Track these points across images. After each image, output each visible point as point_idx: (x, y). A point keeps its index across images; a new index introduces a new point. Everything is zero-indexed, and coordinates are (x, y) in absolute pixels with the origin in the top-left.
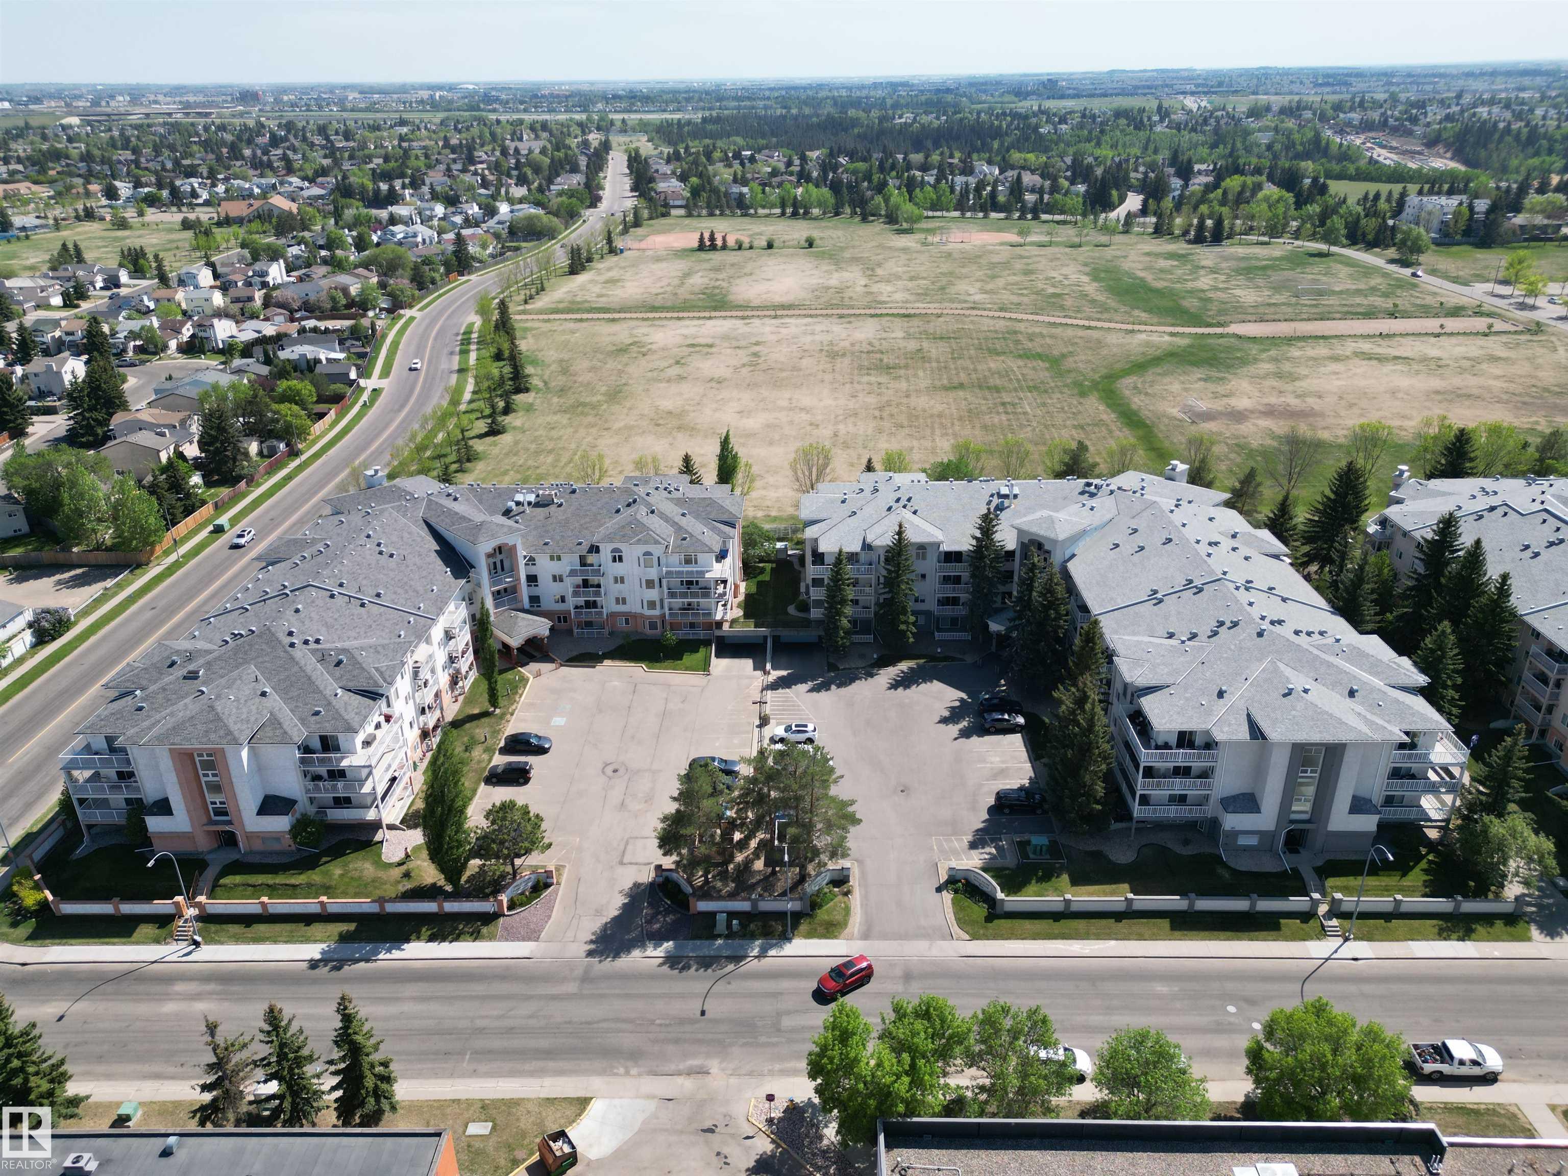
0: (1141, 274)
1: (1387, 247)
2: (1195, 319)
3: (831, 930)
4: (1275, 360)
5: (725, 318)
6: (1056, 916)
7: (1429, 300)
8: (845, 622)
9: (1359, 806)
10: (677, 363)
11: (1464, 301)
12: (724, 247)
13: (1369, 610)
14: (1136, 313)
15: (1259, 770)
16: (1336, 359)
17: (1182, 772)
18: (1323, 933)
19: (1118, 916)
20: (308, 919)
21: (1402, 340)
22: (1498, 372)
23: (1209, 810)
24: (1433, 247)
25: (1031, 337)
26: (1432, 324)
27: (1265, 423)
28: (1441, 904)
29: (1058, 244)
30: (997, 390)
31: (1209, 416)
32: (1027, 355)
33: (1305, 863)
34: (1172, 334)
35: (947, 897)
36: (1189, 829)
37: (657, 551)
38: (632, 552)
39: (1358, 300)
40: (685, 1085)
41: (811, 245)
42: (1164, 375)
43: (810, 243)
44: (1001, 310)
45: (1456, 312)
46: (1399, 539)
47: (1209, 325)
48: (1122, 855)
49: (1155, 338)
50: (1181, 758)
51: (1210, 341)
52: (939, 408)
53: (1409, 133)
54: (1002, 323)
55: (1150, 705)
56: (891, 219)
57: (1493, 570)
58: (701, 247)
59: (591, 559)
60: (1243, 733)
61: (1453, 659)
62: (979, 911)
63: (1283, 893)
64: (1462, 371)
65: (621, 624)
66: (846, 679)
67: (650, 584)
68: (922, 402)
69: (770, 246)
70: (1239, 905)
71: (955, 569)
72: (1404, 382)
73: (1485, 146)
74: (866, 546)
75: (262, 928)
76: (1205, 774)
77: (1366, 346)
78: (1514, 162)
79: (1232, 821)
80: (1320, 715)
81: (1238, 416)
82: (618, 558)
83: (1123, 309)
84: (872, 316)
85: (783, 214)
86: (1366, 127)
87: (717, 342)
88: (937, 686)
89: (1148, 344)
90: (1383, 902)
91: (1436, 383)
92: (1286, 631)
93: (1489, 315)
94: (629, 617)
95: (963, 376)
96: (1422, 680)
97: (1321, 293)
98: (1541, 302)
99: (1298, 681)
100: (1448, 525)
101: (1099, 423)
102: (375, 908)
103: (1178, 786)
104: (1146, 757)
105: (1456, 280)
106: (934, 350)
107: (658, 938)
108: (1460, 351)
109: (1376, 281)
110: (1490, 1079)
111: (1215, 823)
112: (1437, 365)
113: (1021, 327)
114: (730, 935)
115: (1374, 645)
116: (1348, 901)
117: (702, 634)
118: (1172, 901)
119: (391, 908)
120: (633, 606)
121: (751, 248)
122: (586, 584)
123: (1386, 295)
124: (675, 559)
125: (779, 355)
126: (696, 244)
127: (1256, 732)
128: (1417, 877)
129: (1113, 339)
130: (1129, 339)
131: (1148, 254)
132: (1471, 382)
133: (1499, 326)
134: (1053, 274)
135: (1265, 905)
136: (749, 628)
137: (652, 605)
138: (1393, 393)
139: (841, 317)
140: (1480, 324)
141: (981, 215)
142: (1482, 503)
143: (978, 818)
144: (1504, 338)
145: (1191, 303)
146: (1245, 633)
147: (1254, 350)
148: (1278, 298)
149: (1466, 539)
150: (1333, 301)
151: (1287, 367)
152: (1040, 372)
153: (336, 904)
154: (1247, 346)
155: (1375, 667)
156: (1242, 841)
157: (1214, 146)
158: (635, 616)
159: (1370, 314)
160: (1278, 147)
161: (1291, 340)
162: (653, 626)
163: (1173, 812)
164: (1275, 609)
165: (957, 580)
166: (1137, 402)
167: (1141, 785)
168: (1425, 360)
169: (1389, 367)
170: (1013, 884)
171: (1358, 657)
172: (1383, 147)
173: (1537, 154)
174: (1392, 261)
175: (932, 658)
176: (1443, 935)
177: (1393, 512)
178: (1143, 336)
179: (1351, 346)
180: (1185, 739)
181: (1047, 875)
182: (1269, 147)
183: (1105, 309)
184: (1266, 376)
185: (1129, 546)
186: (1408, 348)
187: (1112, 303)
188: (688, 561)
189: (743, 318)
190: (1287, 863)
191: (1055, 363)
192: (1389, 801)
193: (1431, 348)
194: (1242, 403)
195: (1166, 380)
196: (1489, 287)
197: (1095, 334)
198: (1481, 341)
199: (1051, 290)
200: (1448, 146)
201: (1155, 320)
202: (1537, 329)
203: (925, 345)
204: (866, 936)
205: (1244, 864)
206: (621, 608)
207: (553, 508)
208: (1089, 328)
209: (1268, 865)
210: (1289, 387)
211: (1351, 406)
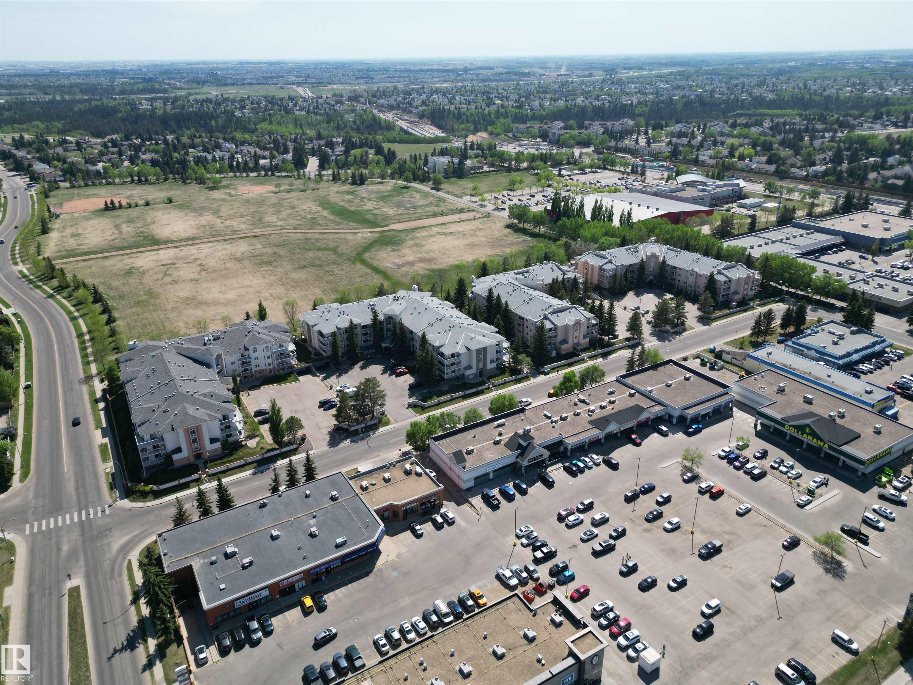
0: (341, 204)
1: (428, 182)
2: (375, 224)
3: (387, 423)
4: (412, 239)
5: (166, 248)
6: (437, 405)
7: (451, 207)
8: (340, 354)
9: (492, 362)
10: (166, 275)
11: (462, 206)
12: (121, 207)
13: (479, 317)
14: (351, 223)
15: (470, 359)
16: (431, 236)
17: (453, 364)
18: (492, 391)
19: (450, 400)
20: (243, 466)
21: (450, 225)
22: (482, 234)
23: (461, 372)
24: (445, 180)
25: (316, 240)
26: (456, 217)
27: (421, 265)
28: (513, 378)
29: (295, 190)
30: (321, 266)
31: (403, 265)
32: (320, 249)
33: (484, 378)
34: (371, 232)
35: (410, 409)
36: (457, 378)
37: (269, 345)
38: (260, 348)
39: (428, 209)
40: (377, 459)
41: (171, 202)
42: (378, 251)
43: (170, 201)
44: (295, 228)
45: (461, 211)
46: (478, 298)
47: (382, 227)
48: (446, 389)
49: (365, 235)
50: (453, 360)
51: (386, 234)
52: (304, 277)
53: (410, 112)
54: (300, 235)
55: (442, 350)
56: (201, 181)
57: (503, 301)
58: (107, 208)
59: (246, 353)
60: (465, 350)
61: (502, 324)
62: (420, 409)
63: (483, 385)
64: (472, 235)
65: (258, 375)
66: (346, 372)
67: (269, 357)
68: (295, 275)
69: (147, 204)
70: (474, 390)
71: (365, 331)
72: (456, 243)
73: (443, 119)
74: (339, 329)
75: (230, 472)
76: (459, 363)
77: (439, 229)
78: (456, 127)
79: (468, 372)
80: (480, 342)
81: (411, 264)
82: (255, 350)
83: (345, 222)
84: (240, 238)
85: (133, 181)
86: (391, 108)
87: (175, 261)
88: (373, 367)
89: (364, 238)
90: (501, 381)
91: (466, 242)
92: (465, 325)
93: (473, 211)
94: (260, 371)
95: (303, 263)
96: (497, 330)
97: (415, 207)
98: (486, 203)
99: (473, 335)
100: (490, 291)
101: (367, 274)
102: (261, 457)
103: (454, 368)
104: (446, 362)
105: (457, 196)
106: (282, 251)
107: (346, 439)
108: (468, 227)
109: (431, 199)
110: (530, 404)
111: (463, 375)
112: (462, 234)
113: (309, 236)
114: (363, 433)
115: (484, 324)
116: (496, 383)
117: (289, 371)
118: (461, 393)
119: (266, 455)
120: (262, 367)
121: (137, 206)
122: (244, 363)
123: (437, 206)
124: (276, 346)
125: (213, 263)
126: (103, 206)
127: (468, 349)
128: (507, 374)
129: (350, 237)
130: (355, 237)
131: (337, 192)
132: (474, 240)
133: (478, 216)
134: (304, 207)
135: (480, 388)
136: (304, 365)
137: (270, 365)
138: (455, 247)
139: (225, 240)
140: (471, 215)
141: (244, 174)
142: (495, 283)
143: (407, 392)
144: (480, 220)
145: (369, 217)
146: (457, 328)
147: (403, 235)
148: (401, 211)
149: (495, 294)
150: (420, 210)
151: (417, 241)
152: (329, 256)
153: (249, 459)
154: (401, 234)
155: (486, 329)
156: (470, 377)
157: (328, 122)
158: (263, 370)
159: (435, 215)
160: (358, 122)
161: (414, 229)
162: (271, 372)
163: (454, 375)
164: (461, 321)
165: (367, 334)
166: (375, 263)
167: (446, 370)
168: (459, 233)
169: (449, 237)
170: (425, 400)
171: (482, 327)
172: (402, 120)
173: (463, 123)
174: (432, 189)
175: (367, 359)
176: (515, 384)
177: (474, 289)
178: (360, 235)
179: (435, 230)
180: (453, 355)
181: (431, 398)
182: (354, 122)
183: (338, 224)
184: (412, 247)
185: (416, 313)
186: (452, 228)
187: (339, 220)
188: (280, 346)
189: (177, 247)
190: (481, 379)
191: (334, 250)
192: (497, 359)
193: (460, 227)
194: (410, 258)
195: (380, 253)
196: (468, 198)
197: (342, 236)
198: (473, 222)
199: (309, 216)
200: (428, 118)
201: (360, 226)
202: (488, 215)
203: (275, 249)
204: (396, 422)
205: (472, 382)
206: (258, 368)
207: (221, 340)
208: (337, 233)
209: (477, 381)
210: (421, 250)
211: (444, 254)
